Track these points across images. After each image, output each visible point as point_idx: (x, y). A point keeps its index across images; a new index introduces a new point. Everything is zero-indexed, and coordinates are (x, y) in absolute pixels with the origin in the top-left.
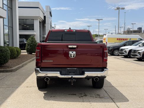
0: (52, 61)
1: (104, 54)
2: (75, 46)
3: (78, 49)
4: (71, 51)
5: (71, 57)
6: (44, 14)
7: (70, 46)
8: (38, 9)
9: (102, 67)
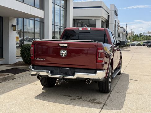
0: (44, 59)
1: (98, 54)
2: (66, 45)
3: (69, 48)
4: (62, 49)
5: (62, 56)
6: (108, 13)
7: (61, 45)
8: (101, 8)
9: (96, 68)
